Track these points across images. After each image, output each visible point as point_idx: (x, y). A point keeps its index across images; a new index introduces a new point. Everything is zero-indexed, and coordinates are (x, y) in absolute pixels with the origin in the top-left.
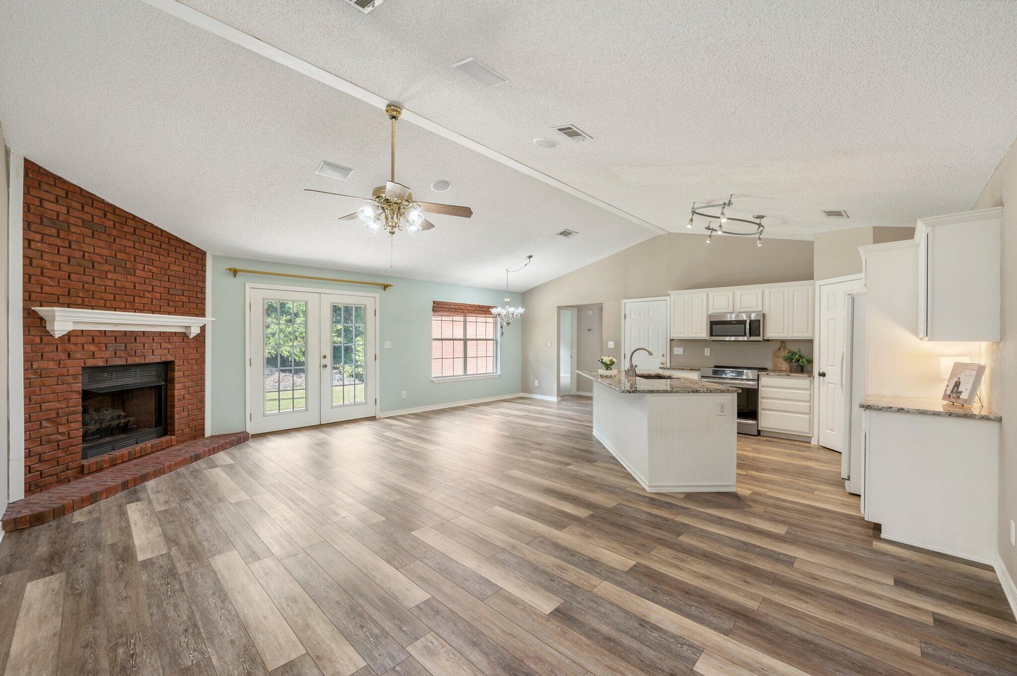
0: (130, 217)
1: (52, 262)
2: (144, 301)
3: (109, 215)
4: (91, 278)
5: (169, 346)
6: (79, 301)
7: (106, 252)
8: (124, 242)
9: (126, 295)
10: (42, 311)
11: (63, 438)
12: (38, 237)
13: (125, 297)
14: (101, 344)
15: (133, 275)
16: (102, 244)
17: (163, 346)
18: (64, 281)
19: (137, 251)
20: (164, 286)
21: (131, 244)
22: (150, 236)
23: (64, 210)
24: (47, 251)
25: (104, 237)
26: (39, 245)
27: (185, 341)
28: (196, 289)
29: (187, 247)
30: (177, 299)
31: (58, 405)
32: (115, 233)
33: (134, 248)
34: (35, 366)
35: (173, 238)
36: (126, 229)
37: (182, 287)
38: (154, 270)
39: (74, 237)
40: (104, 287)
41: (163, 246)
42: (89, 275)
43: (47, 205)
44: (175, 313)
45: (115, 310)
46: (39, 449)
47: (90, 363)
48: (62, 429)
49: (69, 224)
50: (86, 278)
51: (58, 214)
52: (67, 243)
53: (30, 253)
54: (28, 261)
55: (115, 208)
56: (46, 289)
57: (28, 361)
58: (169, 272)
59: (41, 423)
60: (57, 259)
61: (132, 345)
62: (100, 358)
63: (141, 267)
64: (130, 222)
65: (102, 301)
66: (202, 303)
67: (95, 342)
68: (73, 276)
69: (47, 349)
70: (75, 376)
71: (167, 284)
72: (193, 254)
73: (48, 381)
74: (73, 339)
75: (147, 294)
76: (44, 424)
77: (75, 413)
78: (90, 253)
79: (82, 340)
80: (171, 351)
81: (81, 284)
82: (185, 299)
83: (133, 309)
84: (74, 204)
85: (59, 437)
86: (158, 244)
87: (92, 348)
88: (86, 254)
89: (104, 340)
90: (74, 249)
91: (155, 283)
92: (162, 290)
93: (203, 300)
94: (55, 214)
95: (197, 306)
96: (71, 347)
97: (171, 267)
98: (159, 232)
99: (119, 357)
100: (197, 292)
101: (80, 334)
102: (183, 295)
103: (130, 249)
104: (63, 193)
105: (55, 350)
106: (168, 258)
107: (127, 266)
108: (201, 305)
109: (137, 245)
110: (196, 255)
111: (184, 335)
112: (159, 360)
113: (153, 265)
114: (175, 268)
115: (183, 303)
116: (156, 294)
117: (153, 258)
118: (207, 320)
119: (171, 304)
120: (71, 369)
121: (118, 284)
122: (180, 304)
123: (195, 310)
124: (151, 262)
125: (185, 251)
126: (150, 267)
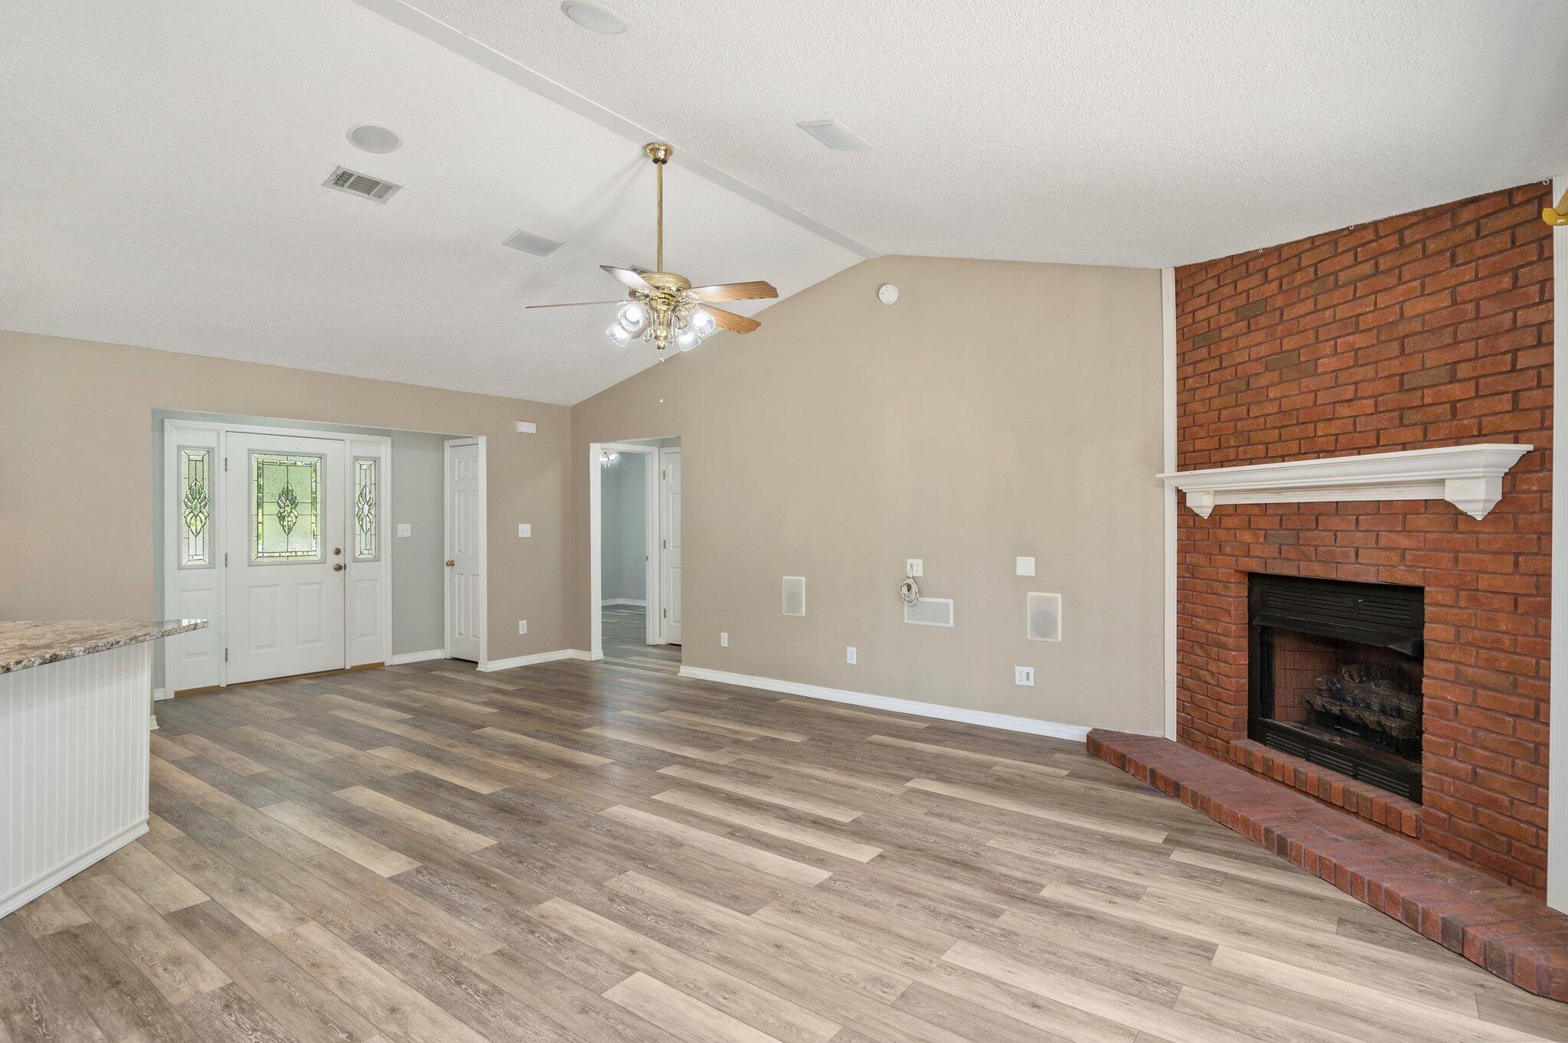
0: (1308, 245)
1: (1203, 401)
2: (1334, 428)
3: (1272, 272)
4: (1245, 409)
5: (1404, 542)
7: (1264, 350)
8: (1297, 310)
9: (1299, 423)
11: (1211, 682)
12: (1190, 370)
13: (1297, 429)
14: (1260, 529)
15: (1312, 376)
16: (1260, 337)
17: (1383, 542)
18: (1214, 426)
19: (1320, 315)
20: (1386, 373)
21: (1309, 305)
22: (1350, 257)
23: (1214, 310)
24: (1199, 385)
25: (1263, 320)
26: (1192, 381)
28: (1504, 343)
30: (1427, 400)
31: (1208, 627)
32: (1279, 301)
33: (1316, 310)
34: (1189, 558)
35: (1414, 220)
36: (1299, 278)
37: (1444, 357)
38: (1359, 340)
39: (1225, 348)
40: (1263, 420)
42: (1242, 405)
43: (1200, 315)
46: (1190, 683)
48: (1211, 667)
49: (1220, 329)
50: (1238, 412)
51: (1209, 320)
52: (1218, 361)
53: (1184, 397)
54: (1182, 409)
55: (1279, 250)
58: (1402, 329)
59: (1192, 646)
60: (1208, 393)
61: (1309, 534)
62: (1255, 557)
64: (1306, 259)
66: (1539, 386)
68: (1224, 414)
69: (1197, 537)
71: (1395, 366)
73: (1200, 585)
75: (1342, 410)
76: (1196, 648)
78: (1245, 362)
79: (1235, 522)
80: (1408, 557)
81: (1232, 424)
82: (1457, 391)
83: (1315, 452)
84: (1226, 290)
85: (1209, 678)
86: (1369, 268)
87: (1247, 537)
88: (1240, 368)
89: (1263, 522)
90: (1226, 368)
92: (1381, 386)
94: (1206, 323)
95: (1515, 400)
96: (1222, 534)
97: (1409, 311)
98: (1369, 235)
99: (1287, 559)
100: (1515, 352)
101: (1231, 511)
102: (1453, 380)
103: (1308, 319)
104: (1212, 284)
105: (1206, 537)
106: (1401, 289)
107: (1302, 359)
108: (1535, 392)
109: (1323, 300)
110: (1507, 219)
111: (1446, 510)
112: (1372, 579)
113: (1357, 331)
114: (1425, 305)
115: (1454, 404)
116: (1364, 402)
117: (1359, 311)
118: (1508, 453)
119: (1412, 417)
120: (1222, 570)
121: (1287, 405)
122: (1440, 410)
123: (1507, 417)
124: (1354, 324)
125: (1457, 237)
126: (1350, 338)
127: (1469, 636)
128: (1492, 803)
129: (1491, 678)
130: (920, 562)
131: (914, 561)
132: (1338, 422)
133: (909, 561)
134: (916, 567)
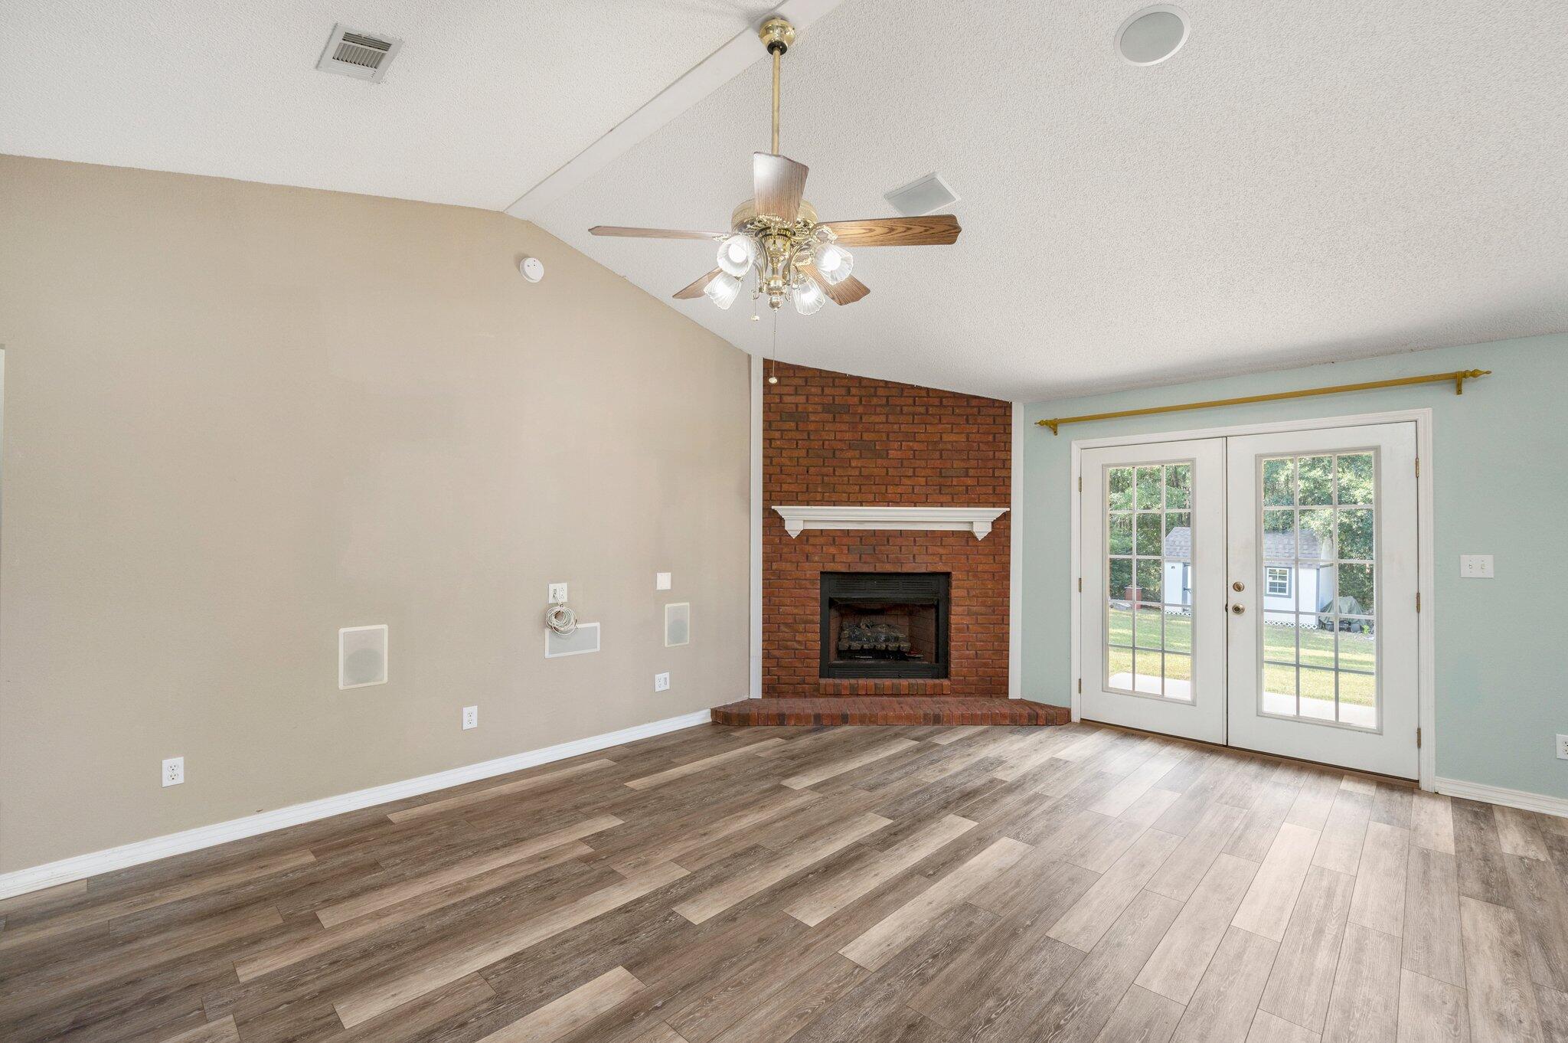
0: (881, 384)
1: (791, 458)
2: (901, 490)
3: (854, 391)
4: (831, 469)
5: (941, 551)
6: (819, 497)
7: (848, 436)
8: (874, 419)
9: (875, 484)
10: (781, 510)
11: (800, 647)
12: (777, 435)
13: (874, 487)
14: (843, 545)
15: (885, 458)
16: (844, 427)
17: (930, 551)
18: (803, 477)
19: (890, 426)
20: (932, 466)
21: (883, 418)
22: (911, 401)
23: (802, 399)
24: (786, 447)
25: (846, 418)
26: (778, 442)
27: (970, 544)
28: (990, 464)
29: (974, 403)
30: (954, 483)
31: (796, 611)
32: (860, 410)
33: (887, 422)
34: (775, 566)
35: (947, 395)
36: (875, 401)
37: (963, 464)
38: (916, 446)
39: (812, 427)
40: (846, 478)
41: (931, 410)
42: (828, 466)
43: (787, 399)
44: (953, 502)
45: (861, 505)
46: (776, 653)
47: (831, 567)
48: (799, 637)
49: (808, 413)
50: (824, 470)
51: (797, 405)
52: (805, 434)
53: (771, 452)
54: (769, 461)
55: (860, 379)
56: (785, 487)
57: (767, 561)
58: (941, 446)
59: (779, 626)
60: (796, 454)
61: (883, 548)
62: (841, 562)
63: (896, 445)
64: (881, 392)
65: (844, 495)
66: (1004, 485)
67: (837, 543)
68: (812, 470)
69: (785, 550)
70: (812, 581)
71: (937, 463)
72: (984, 411)
73: (786, 583)
74: (812, 540)
75: (905, 481)
76: (782, 628)
77: (812, 622)
78: (832, 440)
79: (821, 540)
80: (944, 557)
81: (820, 478)
82: (969, 481)
83: (886, 502)
84: (813, 390)
85: (796, 646)
86: (922, 410)
87: (832, 550)
88: (827, 443)
89: (845, 540)
90: (813, 440)
91: (918, 463)
92: (929, 472)
93: (1006, 481)
94: (794, 406)
95: (994, 490)
96: (808, 548)
97: (945, 438)
98: (924, 394)
99: (865, 563)
100: (994, 469)
101: (818, 533)
102: (967, 476)
103: (881, 426)
104: (801, 382)
105: (793, 550)
106: (941, 426)
107: (877, 447)
108: (1002, 488)
109: (891, 418)
110: (992, 411)
111: (969, 535)
112: (923, 570)
113: (915, 441)
114: (953, 438)
115: (967, 487)
116: (919, 478)
117: (916, 431)
118: (998, 512)
119: (945, 490)
120: (809, 572)
121: (865, 472)
122: (961, 489)
123: (991, 496)
124: (913, 437)
125: (969, 411)
126: (911, 444)
127: (973, 593)
128: (985, 665)
129: (983, 609)
130: (565, 585)
131: (558, 586)
132: (904, 487)
133: (552, 587)
134: (560, 592)
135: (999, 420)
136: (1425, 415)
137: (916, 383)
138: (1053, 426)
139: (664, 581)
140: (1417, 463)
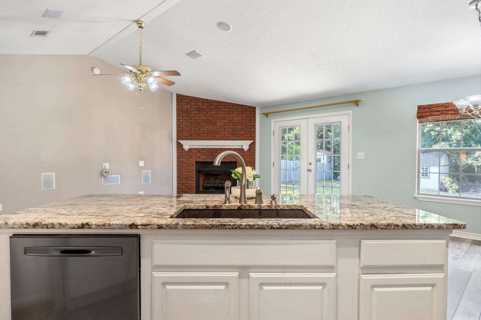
0: (214, 102)
1: (185, 125)
2: (220, 135)
3: (205, 104)
4: (198, 129)
6: (194, 138)
7: (203, 118)
8: (212, 113)
9: (212, 133)
10: (181, 142)
11: (188, 185)
12: (181, 118)
13: (212, 134)
14: (202, 153)
15: (215, 125)
16: (202, 115)
18: (189, 131)
19: (217, 115)
20: (230, 128)
21: (215, 112)
22: (223, 107)
23: (189, 106)
24: (184, 122)
25: (203, 112)
26: (181, 120)
27: (243, 152)
28: (249, 127)
29: (244, 107)
30: (238, 133)
31: (187, 174)
32: (207, 110)
33: (216, 114)
34: (180, 160)
35: (235, 105)
36: (212, 107)
37: (240, 127)
38: (225, 121)
39: (192, 115)
40: (203, 132)
41: (230, 110)
42: (197, 128)
43: (184, 107)
44: (237, 139)
45: (208, 140)
46: (181, 187)
47: (198, 160)
48: (188, 182)
49: (191, 111)
50: (196, 129)
51: (187, 108)
52: (190, 117)
53: (179, 124)
54: (178, 126)
55: (207, 100)
56: (184, 135)
57: (178, 158)
58: (233, 121)
59: (182, 179)
60: (187, 124)
61: (215, 154)
62: (201, 158)
63: (219, 121)
64: (214, 104)
65: (202, 137)
66: (253, 133)
67: (200, 152)
68: (192, 129)
69: (184, 155)
70: (193, 164)
71: (232, 127)
72: (248, 110)
73: (184, 165)
74: (192, 151)
75: (222, 132)
76: (183, 179)
77: (193, 177)
79: (195, 152)
81: (195, 131)
82: (242, 132)
83: (216, 139)
84: (192, 104)
85: (187, 185)
86: (227, 110)
87: (199, 155)
88: (197, 120)
89: (203, 151)
90: (193, 120)
91: (226, 127)
92: (230, 130)
93: (254, 132)
94: (186, 109)
95: (250, 135)
96: (191, 154)
97: (235, 118)
98: (228, 104)
99: (209, 158)
100: (250, 128)
101: (195, 149)
102: (242, 131)
103: (214, 115)
104: (189, 101)
105: (186, 155)
106: (233, 115)
107: (213, 122)
108: (253, 134)
109: (217, 113)
110: (249, 110)
111: (242, 150)
112: (228, 161)
113: (225, 119)
114: (237, 118)
115: (242, 134)
116: (227, 132)
117: (225, 116)
118: (250, 142)
119: (235, 135)
120: (191, 162)
121: (209, 130)
122: (240, 135)
123: (249, 137)
124: (224, 118)
125: (242, 110)
126: (224, 120)
130: (108, 164)
131: (106, 164)
132: (221, 134)
133: (104, 164)
134: (107, 166)
135: (252, 113)
136: (350, 112)
137: (225, 101)
138: (267, 115)
139: (141, 163)
140: (349, 126)
